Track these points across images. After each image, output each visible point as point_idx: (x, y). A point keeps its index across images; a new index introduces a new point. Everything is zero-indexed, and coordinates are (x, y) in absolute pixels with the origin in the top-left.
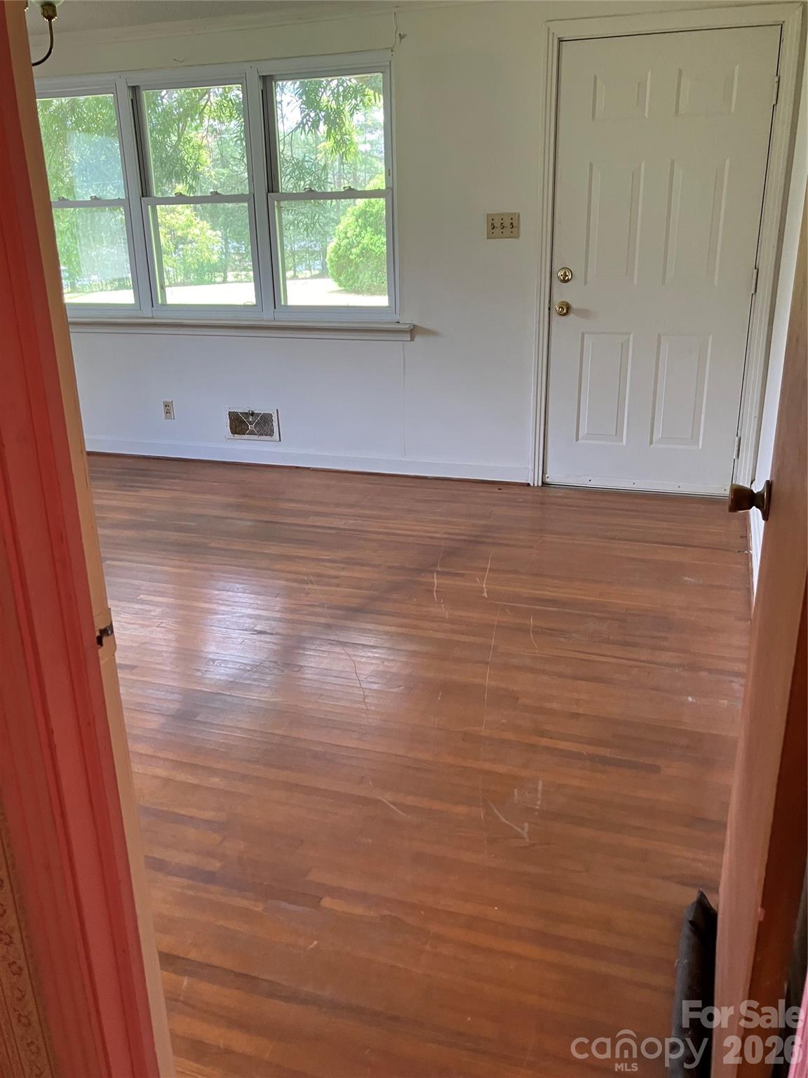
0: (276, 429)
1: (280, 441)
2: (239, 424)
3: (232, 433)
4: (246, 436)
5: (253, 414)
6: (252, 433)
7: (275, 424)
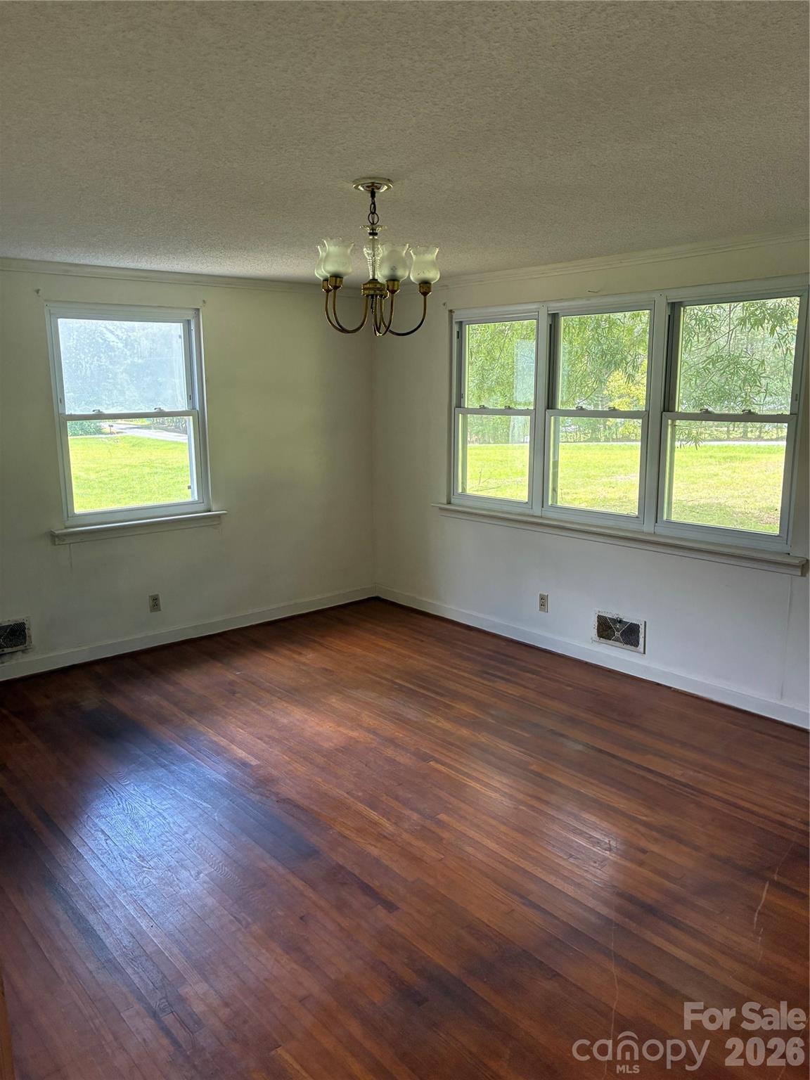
0: (641, 641)
1: (644, 653)
2: (606, 628)
3: (598, 636)
4: (611, 642)
5: (620, 622)
6: (616, 640)
7: (641, 636)
